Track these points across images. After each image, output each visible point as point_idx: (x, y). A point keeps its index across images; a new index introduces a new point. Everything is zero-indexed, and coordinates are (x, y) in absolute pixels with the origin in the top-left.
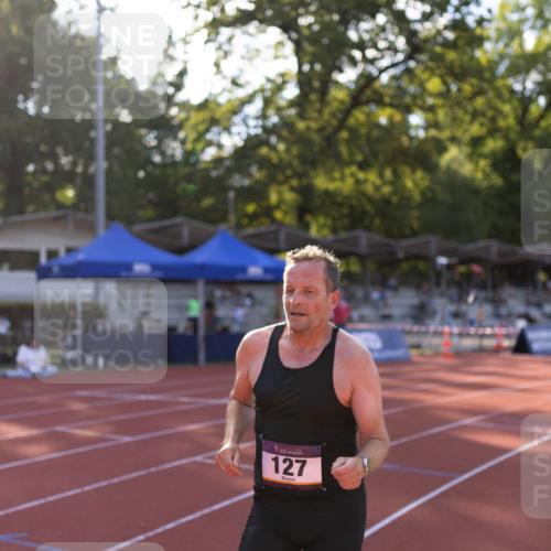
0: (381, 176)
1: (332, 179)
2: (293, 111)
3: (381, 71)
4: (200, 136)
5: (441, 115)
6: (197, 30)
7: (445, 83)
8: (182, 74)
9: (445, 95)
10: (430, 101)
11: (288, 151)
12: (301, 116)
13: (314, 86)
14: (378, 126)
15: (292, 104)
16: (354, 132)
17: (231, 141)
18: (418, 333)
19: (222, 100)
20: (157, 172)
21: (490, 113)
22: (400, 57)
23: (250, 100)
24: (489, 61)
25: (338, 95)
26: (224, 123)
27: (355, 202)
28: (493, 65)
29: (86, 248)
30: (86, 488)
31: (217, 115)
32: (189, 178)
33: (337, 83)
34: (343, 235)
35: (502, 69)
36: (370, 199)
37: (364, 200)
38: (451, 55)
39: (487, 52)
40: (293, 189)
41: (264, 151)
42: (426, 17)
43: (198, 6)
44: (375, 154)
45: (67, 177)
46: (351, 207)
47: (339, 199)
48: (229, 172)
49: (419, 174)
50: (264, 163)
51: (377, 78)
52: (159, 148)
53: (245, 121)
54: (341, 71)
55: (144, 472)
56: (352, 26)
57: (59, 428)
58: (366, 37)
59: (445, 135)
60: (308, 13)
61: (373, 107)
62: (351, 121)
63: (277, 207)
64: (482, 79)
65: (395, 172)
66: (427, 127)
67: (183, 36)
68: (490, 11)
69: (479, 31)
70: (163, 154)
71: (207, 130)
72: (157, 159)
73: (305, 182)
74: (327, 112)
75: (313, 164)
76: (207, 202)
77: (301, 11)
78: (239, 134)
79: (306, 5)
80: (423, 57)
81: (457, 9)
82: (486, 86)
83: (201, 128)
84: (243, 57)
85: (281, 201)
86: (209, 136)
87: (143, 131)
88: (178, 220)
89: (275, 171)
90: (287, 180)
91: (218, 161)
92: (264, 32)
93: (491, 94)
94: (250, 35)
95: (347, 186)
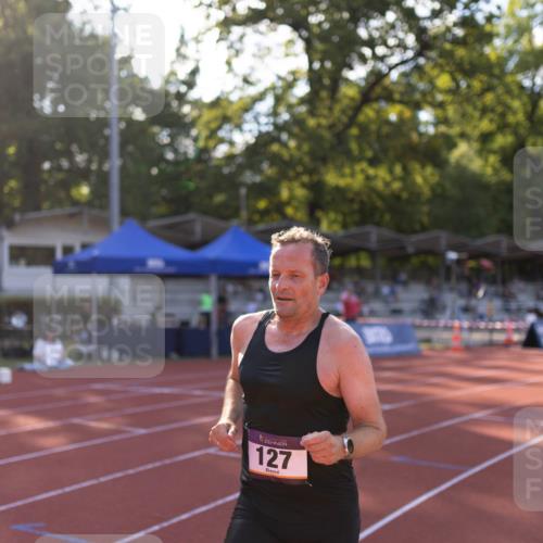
0: (391, 171)
1: (343, 176)
2: (303, 109)
3: (391, 68)
4: (213, 134)
5: (451, 111)
6: (209, 29)
7: (454, 79)
8: (195, 72)
9: (454, 91)
10: (440, 97)
11: (299, 147)
12: (312, 113)
13: (324, 83)
14: (388, 122)
15: (303, 101)
16: (364, 129)
17: (243, 138)
18: (429, 327)
19: (234, 97)
20: (170, 169)
21: (499, 109)
22: (410, 54)
23: (261, 97)
24: (499, 58)
25: (348, 92)
26: (236, 121)
27: (365, 198)
28: (502, 62)
29: (101, 244)
30: (102, 479)
31: (229, 113)
32: (202, 175)
33: (347, 80)
34: (353, 230)
35: (511, 65)
36: (380, 195)
37: (374, 196)
38: (461, 52)
39: (496, 48)
40: (304, 185)
41: (275, 147)
42: (436, 14)
43: (210, 6)
44: (385, 151)
45: (82, 175)
46: (362, 202)
47: (350, 195)
48: (241, 168)
49: (429, 170)
50: (275, 160)
51: (387, 74)
52: (172, 146)
53: (256, 119)
54: (351, 68)
55: (157, 464)
56: (362, 24)
57: (76, 421)
58: (376, 34)
59: (455, 131)
60: (318, 11)
61: (383, 104)
62: (361, 118)
63: (288, 203)
64: (492, 75)
65: (405, 169)
66: (436, 124)
67: (195, 35)
68: (499, 8)
69: (488, 28)
70: (176, 151)
71: (219, 128)
72: (170, 156)
73: (315, 178)
74: (337, 109)
75: (324, 160)
76: (219, 198)
77: (312, 9)
78: (250, 131)
79: (316, 4)
80: (433, 54)
81: (466, 6)
82: (495, 82)
83: (213, 126)
84: (254, 56)
85: (292, 197)
86: (222, 134)
87: (156, 129)
88: (191, 216)
89: (286, 167)
90: (298, 175)
91: (230, 158)
92: (275, 30)
93: (500, 90)
94: (261, 33)
95: (357, 182)
